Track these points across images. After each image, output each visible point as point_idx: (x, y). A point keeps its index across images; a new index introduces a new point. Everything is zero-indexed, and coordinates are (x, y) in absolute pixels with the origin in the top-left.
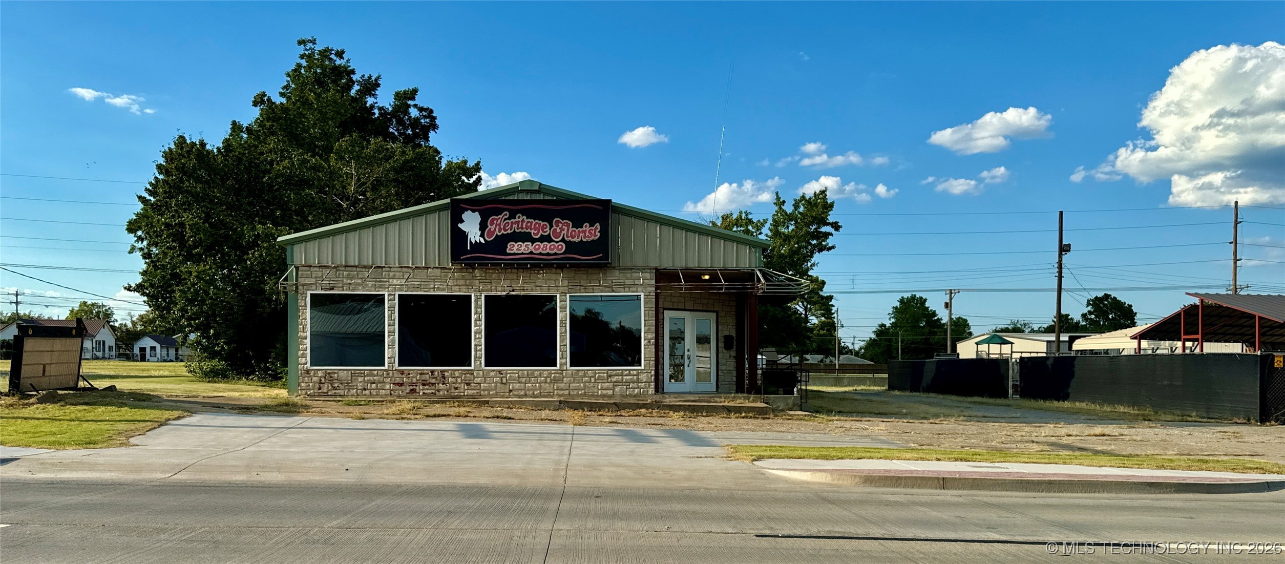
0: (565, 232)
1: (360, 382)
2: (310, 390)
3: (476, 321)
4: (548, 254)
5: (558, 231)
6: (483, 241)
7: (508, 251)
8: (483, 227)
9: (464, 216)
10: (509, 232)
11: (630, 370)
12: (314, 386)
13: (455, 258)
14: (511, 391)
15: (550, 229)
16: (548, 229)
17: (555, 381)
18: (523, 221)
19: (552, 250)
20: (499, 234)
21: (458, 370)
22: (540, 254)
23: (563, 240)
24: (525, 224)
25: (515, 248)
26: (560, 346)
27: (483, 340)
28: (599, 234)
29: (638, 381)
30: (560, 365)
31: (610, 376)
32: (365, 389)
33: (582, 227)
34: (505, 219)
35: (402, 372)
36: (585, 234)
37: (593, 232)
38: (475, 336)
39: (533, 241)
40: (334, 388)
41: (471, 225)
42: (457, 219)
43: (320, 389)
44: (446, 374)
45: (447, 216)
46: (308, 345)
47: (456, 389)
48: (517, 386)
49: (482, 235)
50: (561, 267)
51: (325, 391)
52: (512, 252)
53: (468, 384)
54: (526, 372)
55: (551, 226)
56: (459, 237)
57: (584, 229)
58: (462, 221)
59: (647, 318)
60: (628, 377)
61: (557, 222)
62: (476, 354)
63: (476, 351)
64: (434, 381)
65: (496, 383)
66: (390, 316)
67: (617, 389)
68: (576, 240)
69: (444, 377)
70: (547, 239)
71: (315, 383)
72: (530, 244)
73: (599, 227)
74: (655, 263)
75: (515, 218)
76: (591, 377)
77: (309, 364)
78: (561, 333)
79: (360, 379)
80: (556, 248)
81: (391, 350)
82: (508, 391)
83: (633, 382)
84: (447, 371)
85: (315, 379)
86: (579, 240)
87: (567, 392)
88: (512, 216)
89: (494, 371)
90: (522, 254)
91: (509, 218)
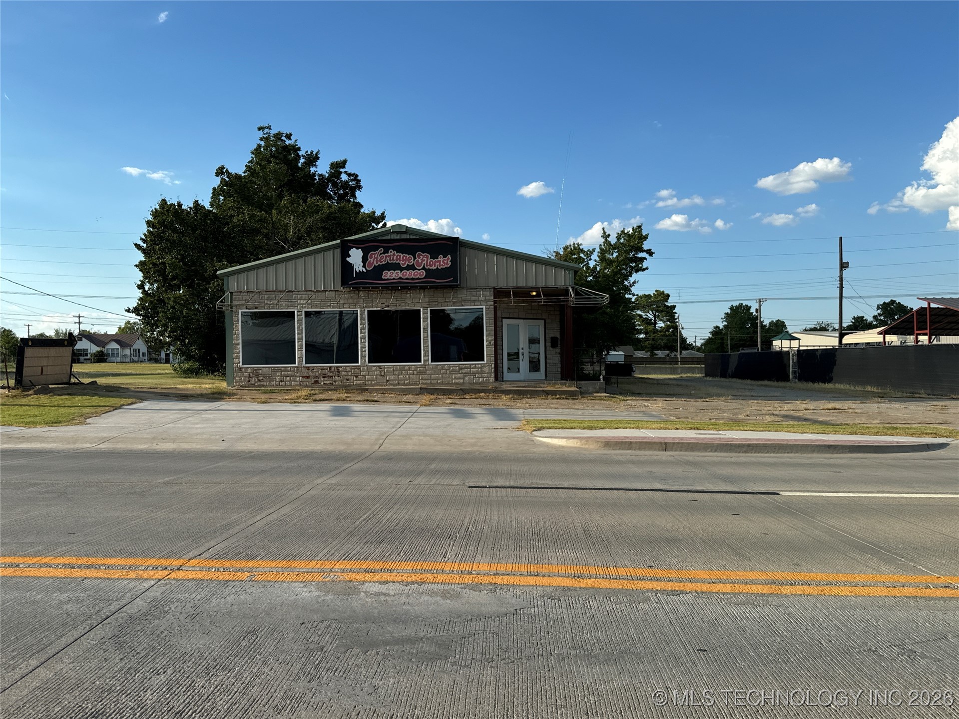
0: (425, 262)
1: (278, 376)
2: (242, 382)
3: (361, 329)
4: (413, 279)
5: (420, 261)
6: (365, 271)
7: (383, 277)
8: (364, 259)
9: (350, 252)
10: (384, 263)
11: (476, 364)
12: (245, 380)
13: (344, 283)
14: (388, 381)
15: (414, 260)
16: (412, 260)
17: (420, 373)
18: (394, 255)
19: (417, 275)
20: (377, 265)
21: (349, 366)
22: (407, 279)
23: (424, 268)
24: (395, 257)
25: (388, 275)
26: (424, 347)
27: (367, 344)
28: (450, 263)
29: (482, 372)
30: (424, 361)
31: (461, 369)
32: (281, 381)
33: (437, 258)
34: (381, 254)
35: (308, 368)
36: (440, 263)
37: (446, 262)
38: (361, 341)
39: (401, 269)
40: (259, 381)
41: (356, 257)
42: (345, 254)
43: (249, 381)
44: (340, 369)
45: (338, 252)
46: (241, 350)
47: (348, 380)
48: (392, 377)
49: (364, 266)
50: (423, 288)
51: (253, 383)
52: (386, 278)
53: (356, 377)
54: (398, 367)
55: (415, 258)
56: (347, 268)
57: (439, 259)
58: (349, 256)
59: (488, 325)
60: (474, 370)
61: (419, 255)
62: (361, 354)
63: (362, 352)
64: (331, 374)
65: (377, 375)
66: (299, 327)
67: (467, 378)
68: (433, 268)
69: (338, 371)
70: (412, 267)
71: (246, 377)
72: (399, 271)
73: (450, 258)
74: (493, 284)
75: (388, 253)
76: (446, 370)
77: (241, 364)
78: (424, 337)
79: (278, 374)
80: (421, 274)
81: (300, 353)
82: (385, 381)
83: (478, 373)
84: (341, 367)
85: (246, 374)
86: (436, 267)
87: (429, 381)
88: (386, 252)
89: (375, 366)
90: (394, 279)
91: (384, 253)
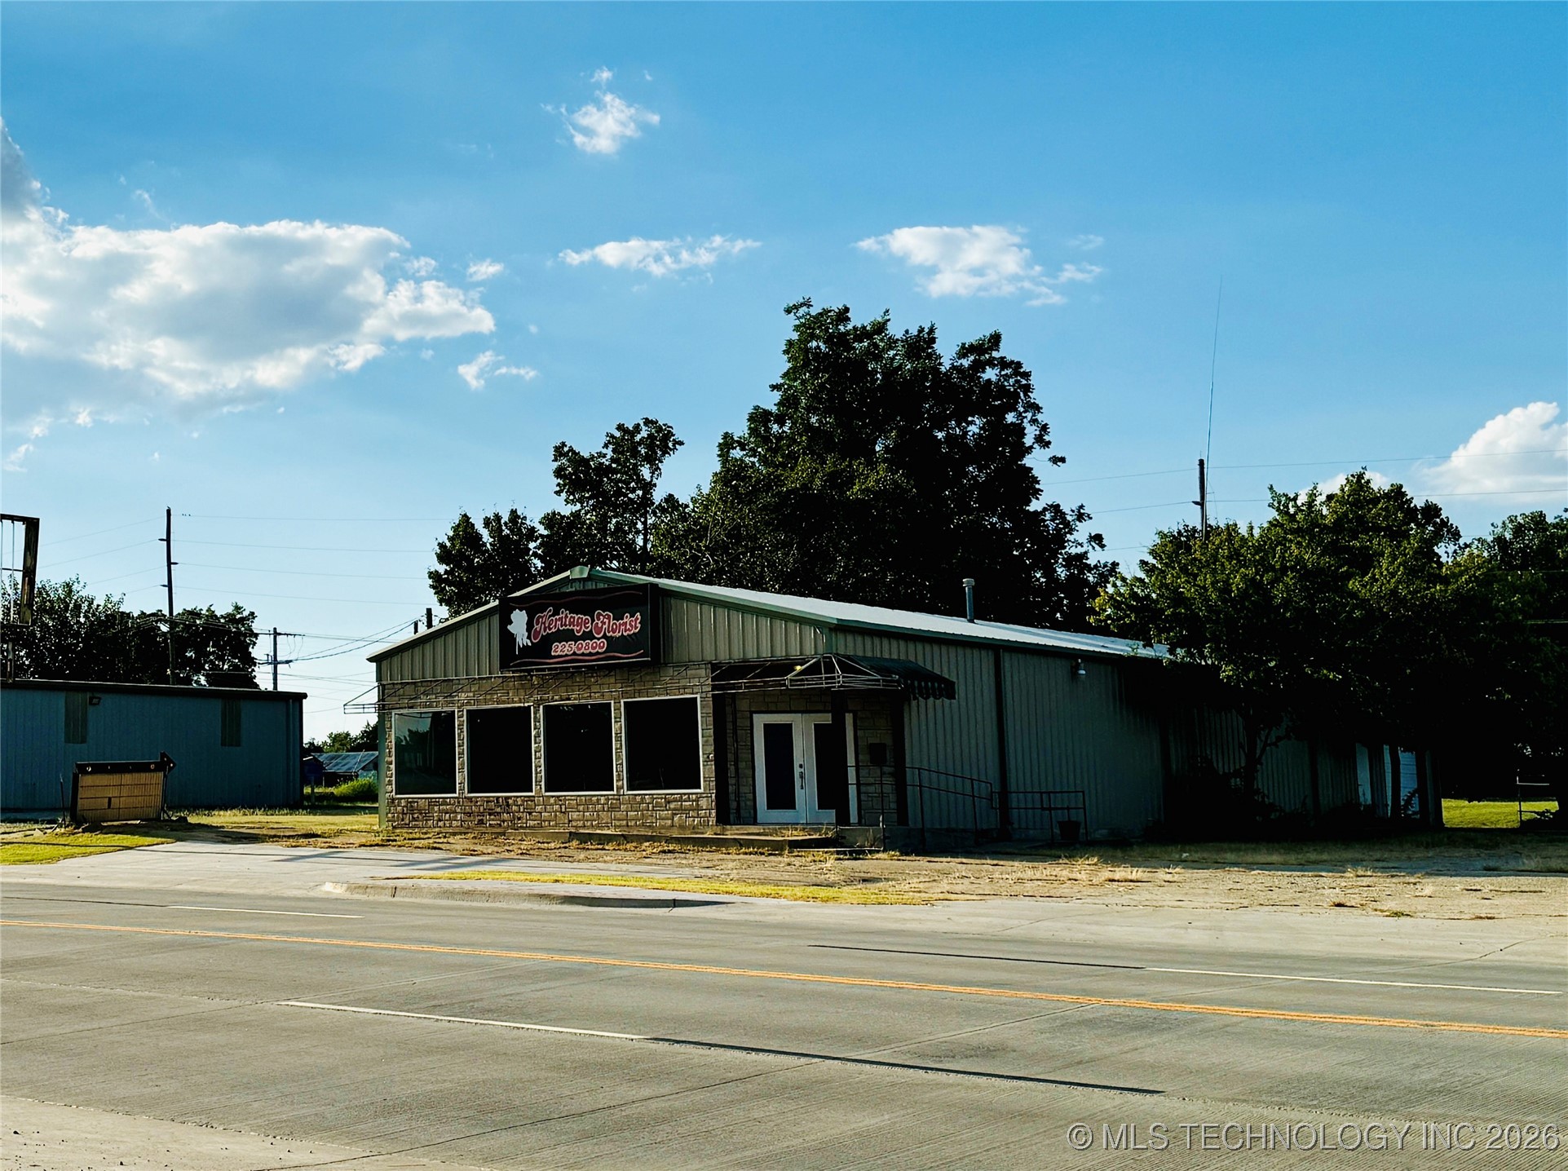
0: (606, 626)
1: (436, 812)
2: (395, 822)
3: (535, 737)
4: (590, 654)
5: (600, 625)
6: (530, 644)
7: (553, 654)
8: (529, 626)
9: (513, 616)
10: (553, 630)
11: (689, 794)
12: (398, 817)
13: (504, 666)
14: (570, 821)
15: (592, 624)
16: (590, 624)
17: (612, 809)
18: (566, 617)
19: (595, 648)
20: (544, 634)
21: (521, 797)
22: (583, 654)
23: (605, 636)
24: (568, 620)
25: (560, 649)
26: (617, 765)
27: (542, 760)
28: (639, 625)
29: (699, 808)
30: (617, 789)
31: (669, 802)
32: (440, 820)
33: (623, 619)
34: (550, 616)
35: (470, 799)
36: (626, 627)
37: (633, 624)
38: (535, 755)
39: (576, 639)
40: (414, 819)
41: (519, 621)
42: (506, 621)
43: (403, 820)
44: (510, 801)
45: (496, 619)
46: (394, 771)
47: (519, 819)
48: (575, 815)
49: (529, 637)
50: (609, 670)
51: (407, 822)
52: (557, 654)
53: (530, 813)
54: (583, 798)
55: (593, 621)
56: (508, 639)
57: (625, 620)
58: (511, 622)
59: (705, 727)
60: (686, 803)
61: (599, 614)
62: (536, 777)
63: (536, 774)
64: (499, 810)
65: (556, 811)
66: (459, 735)
67: (676, 818)
68: (617, 634)
69: (508, 805)
70: (588, 636)
71: (399, 813)
72: (573, 643)
73: (639, 617)
75: (559, 614)
76: (649, 803)
77: (394, 793)
78: (617, 749)
79: (436, 808)
80: (598, 645)
81: (461, 777)
82: (566, 821)
83: (693, 810)
84: (510, 797)
85: (399, 808)
86: (620, 634)
87: (625, 822)
88: (556, 613)
89: (553, 797)
90: (566, 655)
91: (553, 615)
